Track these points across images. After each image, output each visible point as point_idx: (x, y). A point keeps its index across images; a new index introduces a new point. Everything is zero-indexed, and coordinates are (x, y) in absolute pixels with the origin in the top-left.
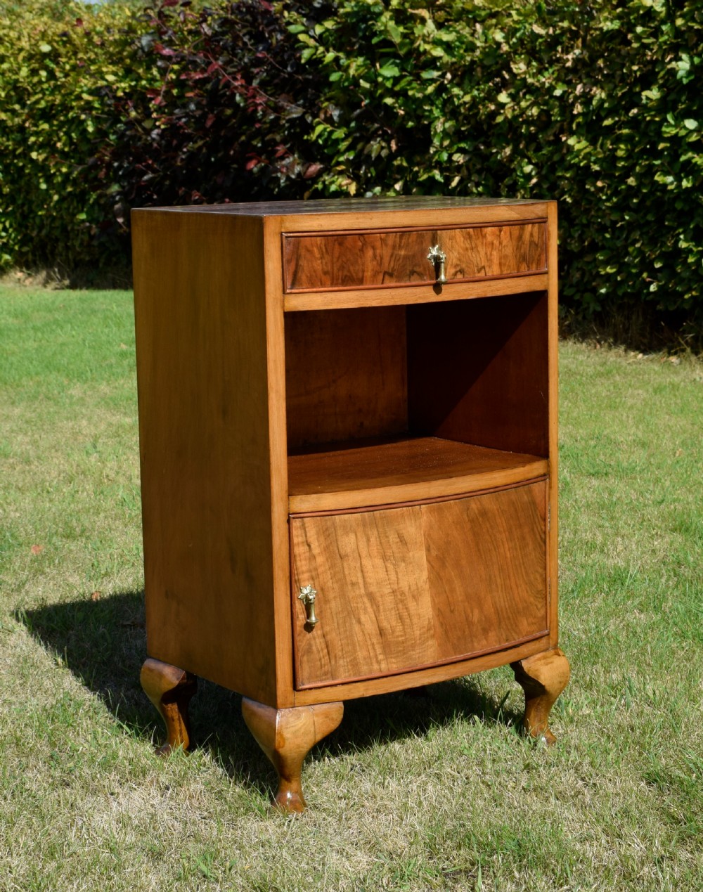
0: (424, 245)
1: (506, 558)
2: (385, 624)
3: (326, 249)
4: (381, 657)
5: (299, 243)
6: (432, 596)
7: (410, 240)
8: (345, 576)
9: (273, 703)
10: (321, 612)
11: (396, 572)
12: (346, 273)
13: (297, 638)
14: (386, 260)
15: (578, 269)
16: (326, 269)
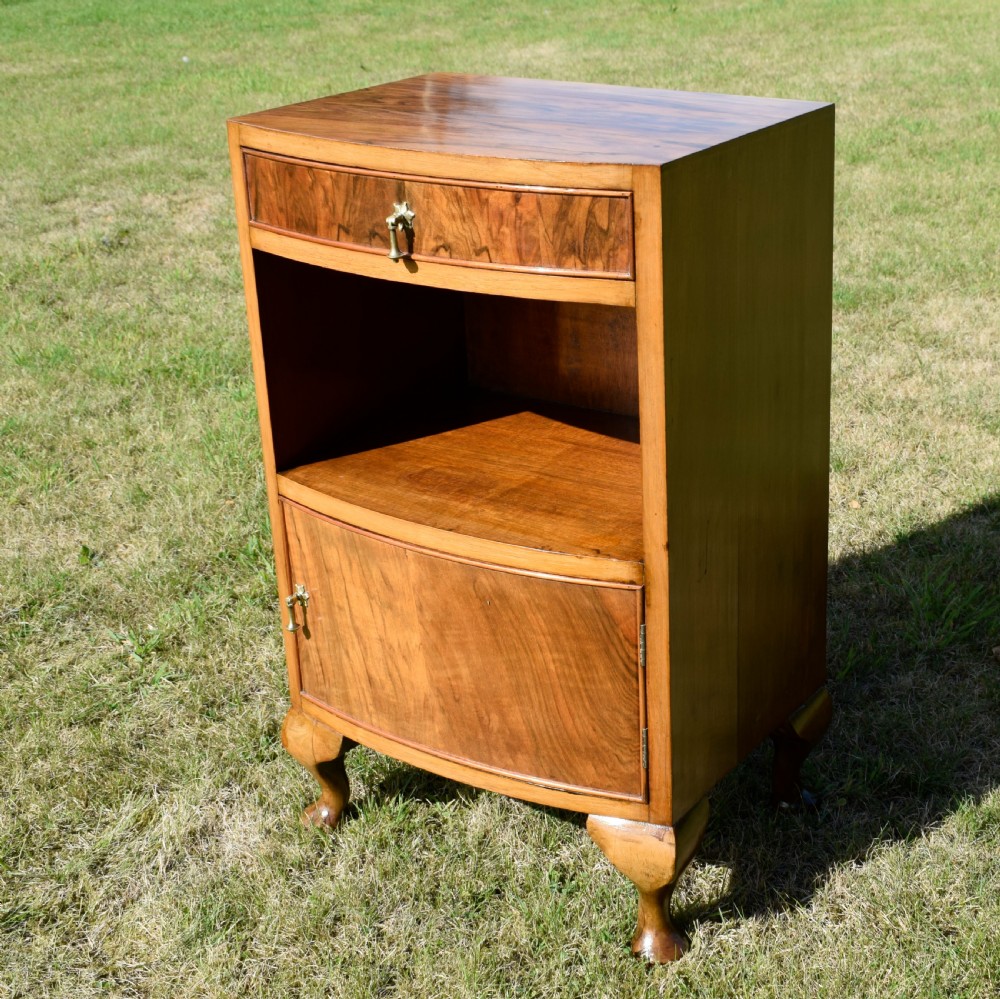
0: (387, 199)
2: (373, 673)
4: (371, 708)
5: (255, 163)
7: (367, 188)
12: (299, 215)
14: (340, 208)
16: (280, 204)
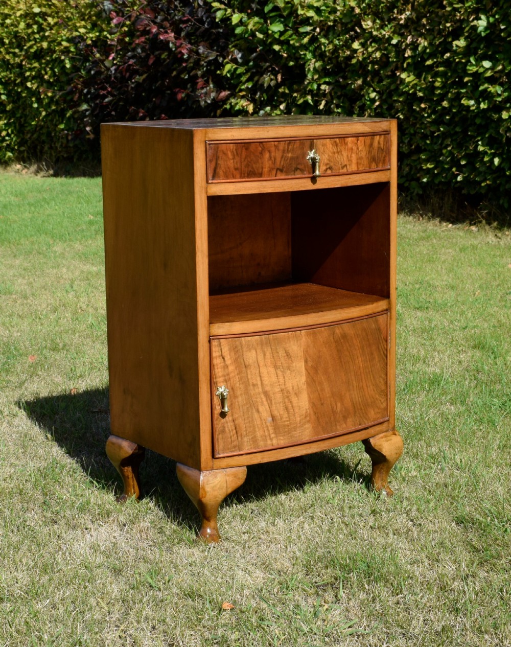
0: (305, 150)
1: (360, 367)
2: (276, 413)
3: (237, 153)
4: (273, 436)
5: (218, 148)
6: (308, 394)
7: (295, 147)
8: (248, 380)
9: (198, 467)
10: (232, 404)
11: (284, 378)
12: (250, 169)
13: (215, 422)
14: (278, 160)
15: (407, 165)
16: (236, 166)
